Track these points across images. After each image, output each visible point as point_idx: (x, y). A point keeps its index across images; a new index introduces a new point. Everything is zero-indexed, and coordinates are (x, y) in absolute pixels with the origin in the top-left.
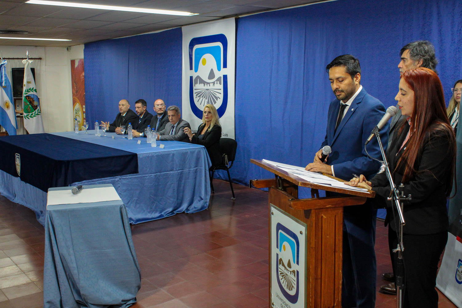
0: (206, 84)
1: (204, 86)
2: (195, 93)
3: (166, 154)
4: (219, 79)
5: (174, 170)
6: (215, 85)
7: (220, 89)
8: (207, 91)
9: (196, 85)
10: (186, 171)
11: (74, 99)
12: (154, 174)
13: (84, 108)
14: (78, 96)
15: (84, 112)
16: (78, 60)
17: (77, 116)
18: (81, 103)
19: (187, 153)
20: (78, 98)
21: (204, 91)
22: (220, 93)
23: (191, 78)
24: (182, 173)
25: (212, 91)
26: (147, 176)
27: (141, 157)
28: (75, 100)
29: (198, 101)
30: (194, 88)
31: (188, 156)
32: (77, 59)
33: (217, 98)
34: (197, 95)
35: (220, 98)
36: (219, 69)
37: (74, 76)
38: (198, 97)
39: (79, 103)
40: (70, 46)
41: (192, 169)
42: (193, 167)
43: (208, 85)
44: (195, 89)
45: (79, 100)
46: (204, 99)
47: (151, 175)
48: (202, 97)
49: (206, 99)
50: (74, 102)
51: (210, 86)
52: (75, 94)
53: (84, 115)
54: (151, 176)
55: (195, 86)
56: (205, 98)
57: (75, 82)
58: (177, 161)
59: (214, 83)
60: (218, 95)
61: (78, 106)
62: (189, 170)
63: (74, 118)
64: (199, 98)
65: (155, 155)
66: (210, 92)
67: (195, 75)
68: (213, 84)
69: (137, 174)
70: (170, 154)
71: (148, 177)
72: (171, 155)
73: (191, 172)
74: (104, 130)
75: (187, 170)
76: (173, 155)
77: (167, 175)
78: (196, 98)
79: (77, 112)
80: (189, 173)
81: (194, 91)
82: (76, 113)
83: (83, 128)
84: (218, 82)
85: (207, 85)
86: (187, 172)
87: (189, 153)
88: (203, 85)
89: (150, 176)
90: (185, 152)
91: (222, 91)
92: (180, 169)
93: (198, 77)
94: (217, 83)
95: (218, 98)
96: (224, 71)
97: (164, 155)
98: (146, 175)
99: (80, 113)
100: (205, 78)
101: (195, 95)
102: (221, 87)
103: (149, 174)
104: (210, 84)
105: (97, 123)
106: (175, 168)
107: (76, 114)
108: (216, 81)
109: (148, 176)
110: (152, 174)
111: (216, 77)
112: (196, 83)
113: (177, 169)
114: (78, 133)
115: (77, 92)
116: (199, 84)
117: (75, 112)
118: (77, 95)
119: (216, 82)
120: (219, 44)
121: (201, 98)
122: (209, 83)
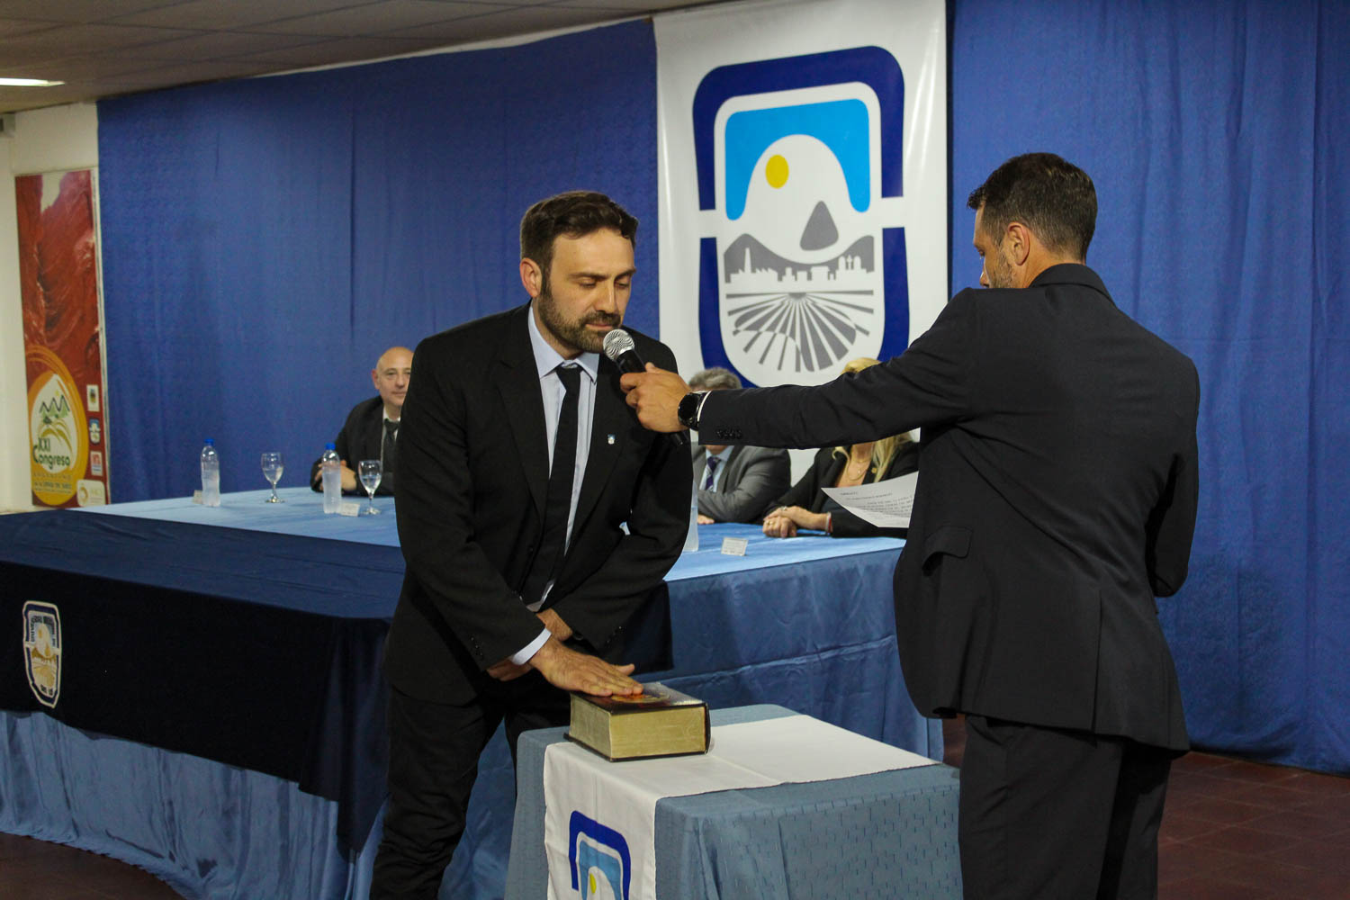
0: (789, 271)
1: (780, 279)
2: (731, 313)
3: (775, 581)
4: (861, 248)
5: (807, 651)
6: (838, 272)
7: (870, 293)
8: (797, 304)
9: (733, 276)
10: (849, 655)
11: (36, 355)
12: (732, 673)
13: (93, 395)
14: (58, 342)
15: (91, 417)
16: (60, 176)
17: (50, 436)
18: (73, 375)
19: (852, 573)
20: (59, 354)
21: (777, 303)
22: (870, 311)
23: (708, 246)
24: (834, 664)
25: (821, 304)
26: (703, 682)
27: (682, 594)
28: (39, 364)
29: (747, 349)
30: (724, 288)
31: (856, 587)
32: (55, 171)
33: (850, 333)
34: (739, 323)
35: (866, 333)
36: (860, 202)
37: (36, 249)
38: (749, 328)
39: (62, 375)
40: (12, 113)
41: (874, 645)
42: (876, 635)
43: (802, 275)
44: (729, 296)
45: (64, 360)
46: (780, 338)
47: (722, 678)
48: (772, 328)
49: (793, 335)
50: (35, 373)
51: (810, 277)
52: (42, 331)
53: (94, 427)
54: (723, 682)
55: (728, 280)
56: (783, 330)
57: (40, 278)
58: (816, 610)
59: (832, 266)
60: (855, 318)
61: (55, 387)
62: (864, 651)
63: (36, 442)
64: (753, 333)
65: (733, 587)
66: (814, 304)
67: (726, 233)
68: (826, 269)
69: (669, 672)
70: (791, 579)
71: (709, 684)
72: (795, 583)
73: (870, 657)
74: (371, 486)
75: (856, 649)
76: (804, 580)
77: (777, 672)
78: (736, 333)
79: (53, 419)
80: (863, 661)
81: (725, 305)
82: (47, 421)
83: (83, 489)
84: (858, 260)
85: (794, 273)
86: (853, 658)
87: (861, 571)
88: (772, 274)
89: (718, 680)
90: (848, 571)
91: (878, 302)
92: (826, 645)
93: (746, 240)
94: (849, 266)
95: (858, 333)
96: (884, 213)
97: (767, 583)
98: (703, 676)
99: (71, 421)
100: (786, 244)
101: (727, 323)
102: (875, 280)
103: (715, 671)
104: (814, 270)
105: (332, 455)
106: (809, 645)
107: (45, 427)
108: (845, 255)
109: (709, 681)
110: (724, 670)
111: (846, 239)
112: (734, 265)
113: (819, 647)
114: (218, 504)
115: (51, 323)
116: (753, 271)
117: (38, 417)
118: (51, 340)
119: (842, 261)
120: (861, 92)
121: (766, 336)
122: (807, 267)
